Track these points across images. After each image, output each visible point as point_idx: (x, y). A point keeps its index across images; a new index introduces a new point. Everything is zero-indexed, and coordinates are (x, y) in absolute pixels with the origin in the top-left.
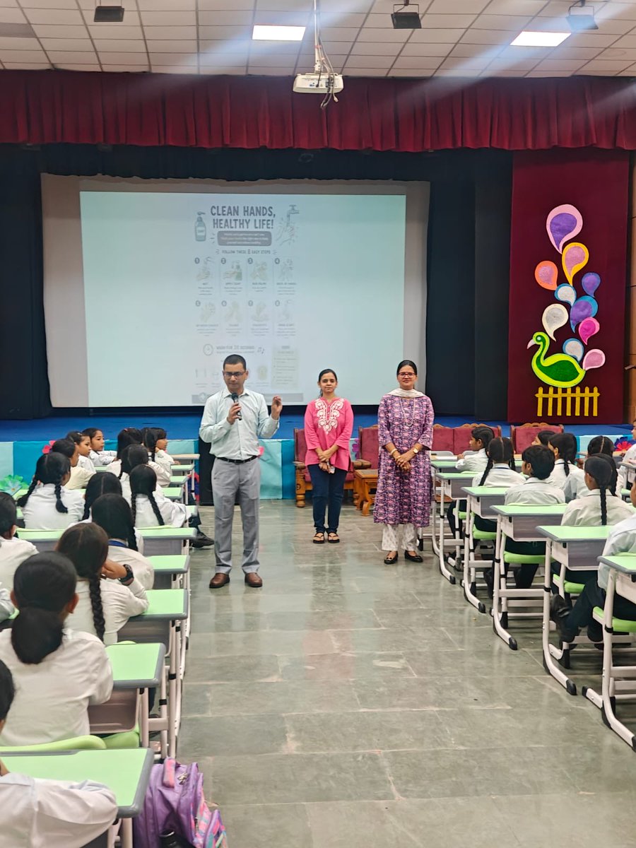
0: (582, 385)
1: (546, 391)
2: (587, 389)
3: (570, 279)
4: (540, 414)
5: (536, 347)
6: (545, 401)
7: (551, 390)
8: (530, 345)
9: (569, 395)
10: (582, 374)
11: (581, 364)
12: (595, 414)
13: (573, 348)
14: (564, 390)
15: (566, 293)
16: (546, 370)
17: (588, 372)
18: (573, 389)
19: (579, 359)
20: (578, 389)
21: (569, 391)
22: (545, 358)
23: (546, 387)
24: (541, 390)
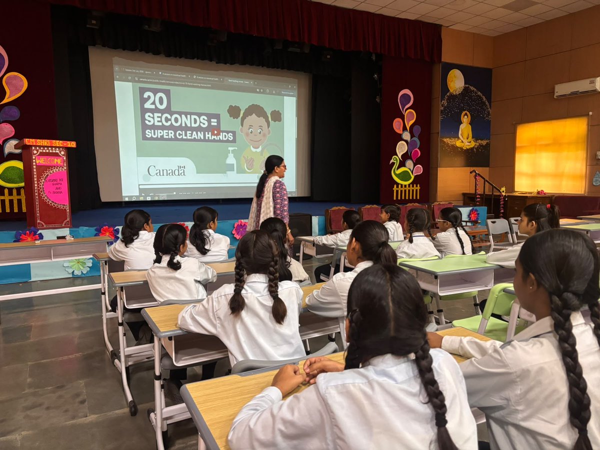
0: (413, 183)
1: (397, 187)
2: (415, 185)
3: (408, 128)
4: (395, 199)
5: (393, 163)
6: (397, 191)
7: (400, 186)
8: (391, 162)
9: (407, 189)
10: (413, 177)
11: (412, 172)
12: (418, 198)
13: (409, 163)
14: (405, 186)
15: (407, 136)
16: (398, 176)
17: (415, 177)
18: (409, 185)
19: (412, 169)
20: (411, 185)
21: (407, 186)
22: (397, 169)
23: (398, 184)
24: (395, 186)
